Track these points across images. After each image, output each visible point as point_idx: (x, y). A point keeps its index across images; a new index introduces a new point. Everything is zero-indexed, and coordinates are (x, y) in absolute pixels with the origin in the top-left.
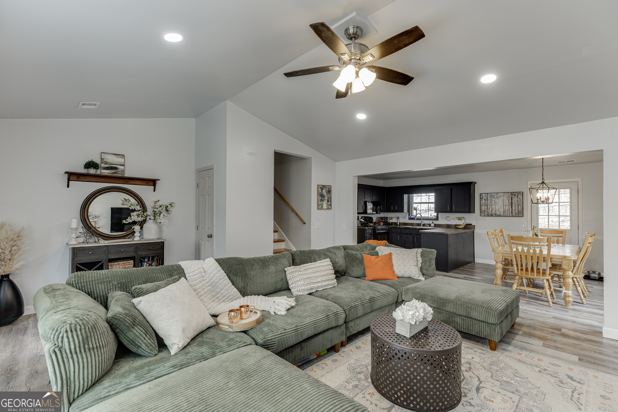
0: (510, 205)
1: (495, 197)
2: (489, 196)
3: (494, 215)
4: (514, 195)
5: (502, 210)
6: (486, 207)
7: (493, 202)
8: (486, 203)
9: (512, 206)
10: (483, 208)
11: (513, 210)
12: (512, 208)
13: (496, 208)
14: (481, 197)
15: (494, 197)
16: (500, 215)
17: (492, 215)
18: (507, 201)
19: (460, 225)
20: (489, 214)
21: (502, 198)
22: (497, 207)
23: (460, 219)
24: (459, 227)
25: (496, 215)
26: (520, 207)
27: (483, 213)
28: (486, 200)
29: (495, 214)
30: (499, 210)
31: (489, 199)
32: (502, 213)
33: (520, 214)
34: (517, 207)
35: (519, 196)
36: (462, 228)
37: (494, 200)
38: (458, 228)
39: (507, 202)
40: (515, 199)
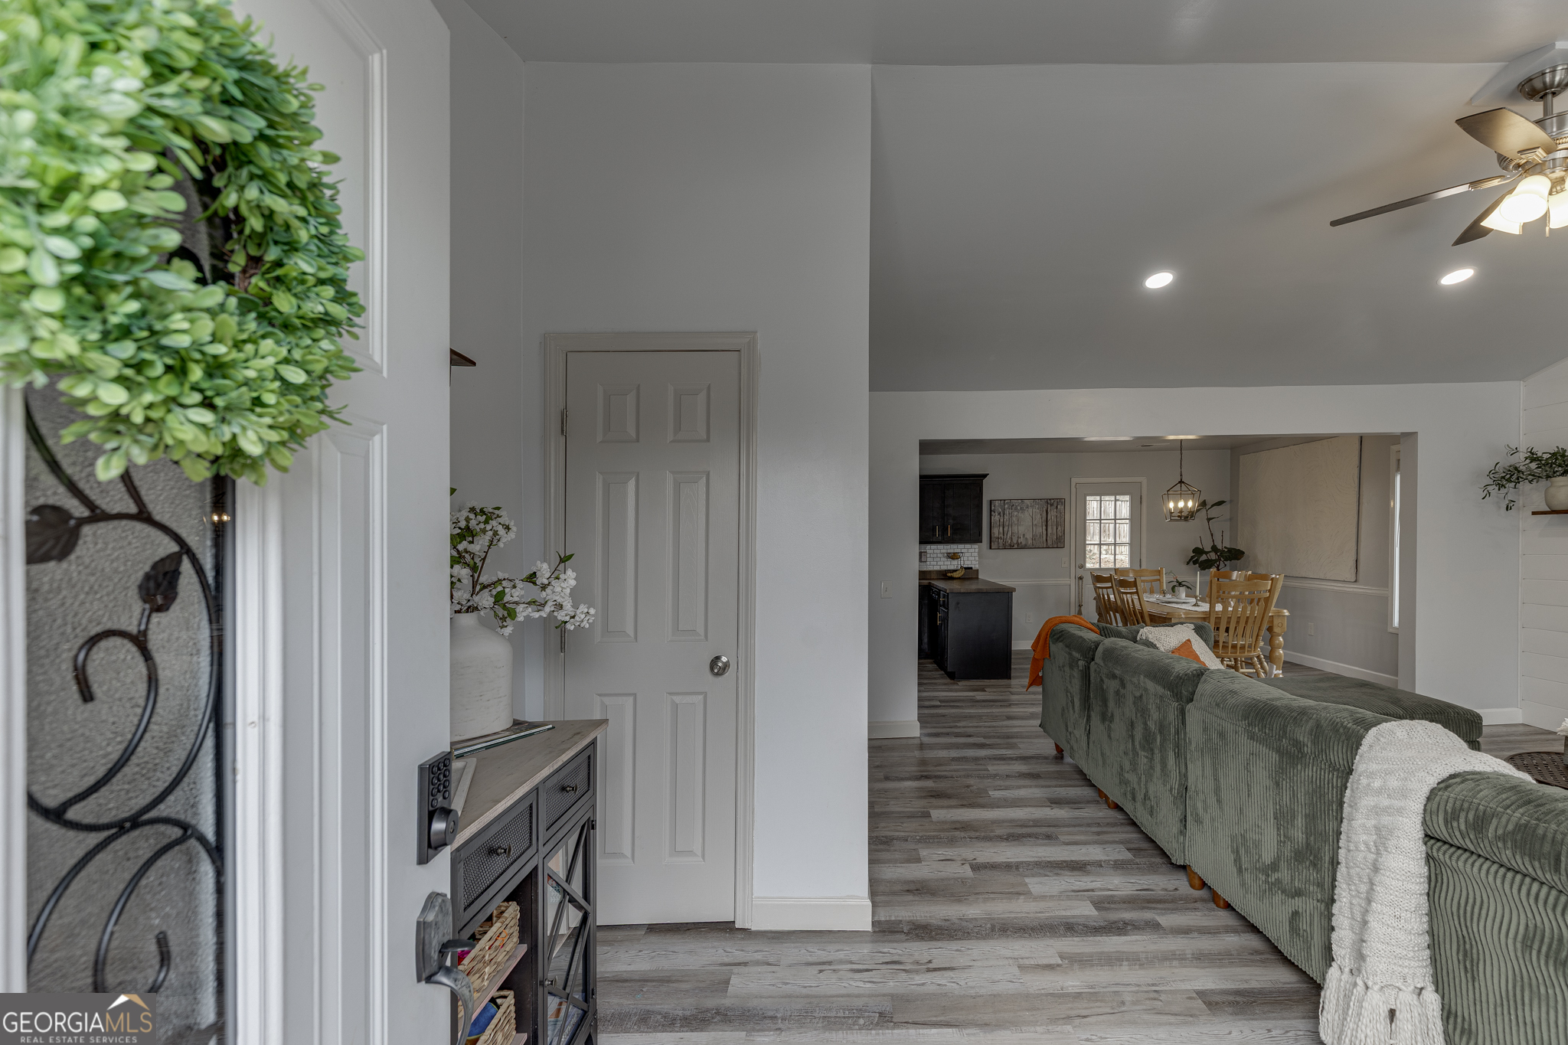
0: (1044, 524)
1: (1019, 508)
2: (1006, 506)
3: (1016, 546)
4: (1051, 505)
5: (1029, 536)
6: (1001, 528)
7: (1014, 519)
8: (1002, 520)
9: (1047, 526)
10: (995, 531)
11: (1049, 535)
12: (1047, 530)
13: (1020, 532)
14: (993, 508)
15: (1016, 509)
16: (1026, 545)
17: (1011, 547)
18: (1039, 516)
19: (955, 571)
20: (1007, 544)
21: (1030, 510)
22: (1022, 529)
23: (953, 556)
24: (955, 575)
25: (1020, 547)
26: (1059, 528)
27: (996, 543)
28: (1002, 514)
29: (1018, 544)
30: (1024, 535)
31: (1007, 512)
32: (1030, 542)
33: (1059, 543)
34: (1055, 528)
35: (1059, 507)
36: (959, 578)
37: (1016, 513)
38: (952, 578)
39: (1038, 519)
40: (1052, 514)
